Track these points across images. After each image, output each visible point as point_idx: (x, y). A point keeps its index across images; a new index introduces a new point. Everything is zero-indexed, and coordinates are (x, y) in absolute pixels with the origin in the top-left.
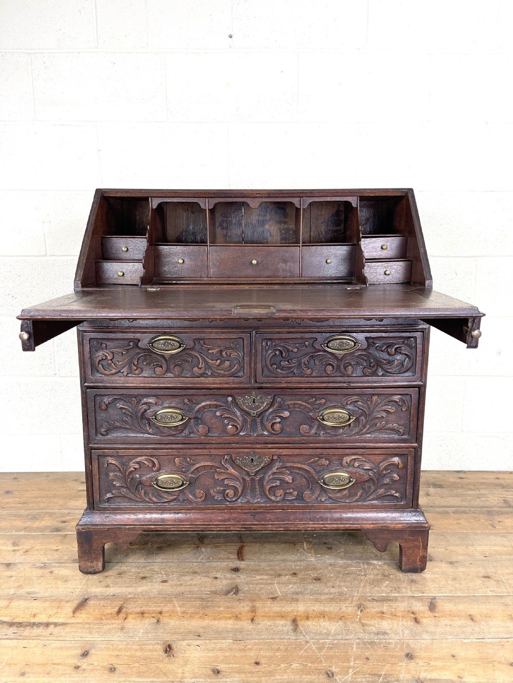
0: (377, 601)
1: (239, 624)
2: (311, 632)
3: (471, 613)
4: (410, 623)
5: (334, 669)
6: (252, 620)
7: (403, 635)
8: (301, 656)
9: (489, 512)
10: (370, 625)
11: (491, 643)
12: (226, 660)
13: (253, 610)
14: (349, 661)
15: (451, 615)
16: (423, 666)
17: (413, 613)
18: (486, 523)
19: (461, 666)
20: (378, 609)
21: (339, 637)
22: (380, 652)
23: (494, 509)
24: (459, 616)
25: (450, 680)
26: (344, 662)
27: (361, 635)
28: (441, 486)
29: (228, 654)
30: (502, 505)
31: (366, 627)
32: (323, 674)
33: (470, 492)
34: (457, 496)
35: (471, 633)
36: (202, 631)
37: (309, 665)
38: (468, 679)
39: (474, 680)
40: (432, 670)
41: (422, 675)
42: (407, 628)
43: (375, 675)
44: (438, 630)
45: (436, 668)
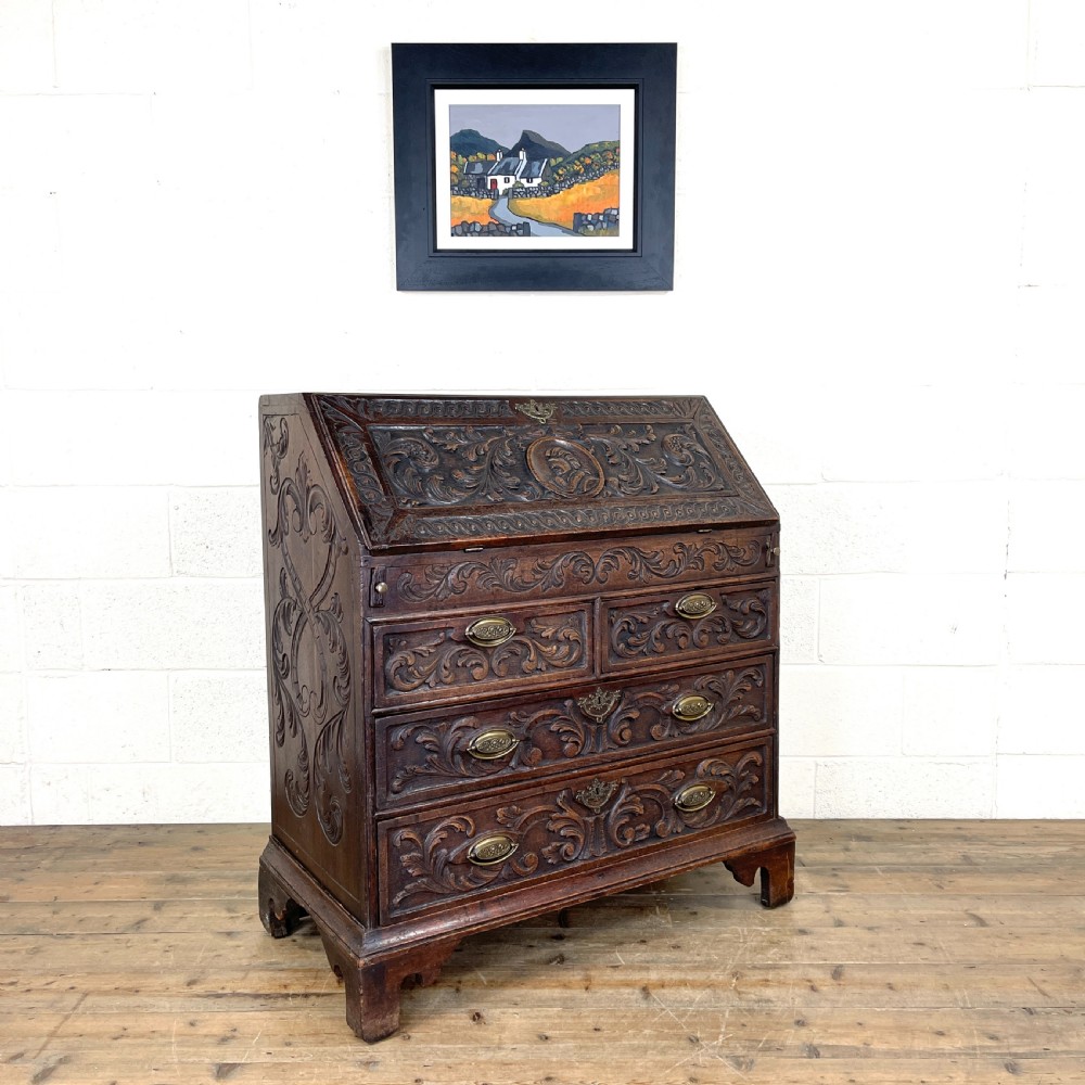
0: (759, 969)
1: (568, 993)
2: (667, 1000)
3: (891, 982)
4: (805, 991)
5: (698, 1035)
6: (587, 989)
7: (793, 1003)
8: (655, 1023)
10: (749, 993)
11: (914, 1012)
12: (554, 1027)
13: (588, 979)
14: (719, 1027)
15: (862, 984)
16: (818, 1033)
17: (809, 981)
19: (869, 1033)
20: (760, 977)
21: (706, 1005)
22: (762, 1018)
24: (872, 984)
25: (853, 1046)
26: (712, 1028)
27: (735, 1003)
29: (556, 1021)
31: (743, 995)
32: (685, 1040)
35: (888, 1002)
36: (519, 999)
37: (666, 1031)
38: (877, 1046)
39: (885, 1047)
40: (830, 1037)
41: (816, 1042)
42: (800, 996)
43: (753, 1040)
44: (842, 998)
45: (836, 1035)
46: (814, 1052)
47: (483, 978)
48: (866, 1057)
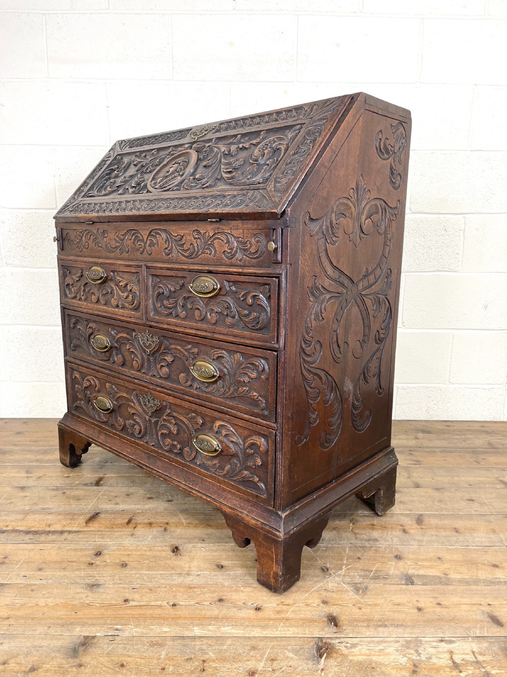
0: (368, 516)
3: (456, 527)
4: (400, 534)
5: (328, 566)
7: (392, 542)
9: (473, 452)
10: (362, 534)
11: (475, 550)
12: (228, 558)
14: (342, 560)
15: (439, 528)
16: (411, 565)
17: (402, 526)
18: (471, 460)
19: (446, 566)
20: (368, 522)
21: (333, 543)
22: (371, 554)
23: (480, 449)
24: (445, 529)
25: (437, 576)
26: (338, 561)
27: (353, 541)
28: (429, 432)
29: (230, 554)
30: (486, 447)
31: (357, 536)
32: (319, 569)
33: (456, 437)
34: (444, 439)
35: (456, 542)
36: (206, 537)
37: (306, 562)
38: (454, 576)
39: (458, 576)
40: (419, 569)
41: (411, 572)
42: (396, 537)
43: (366, 570)
44: (425, 539)
45: (423, 567)
46: (409, 580)
47: (184, 521)
48: (447, 584)
